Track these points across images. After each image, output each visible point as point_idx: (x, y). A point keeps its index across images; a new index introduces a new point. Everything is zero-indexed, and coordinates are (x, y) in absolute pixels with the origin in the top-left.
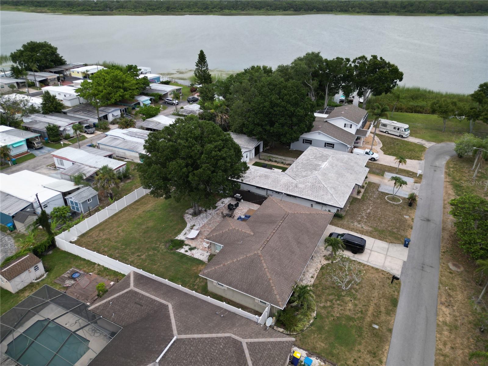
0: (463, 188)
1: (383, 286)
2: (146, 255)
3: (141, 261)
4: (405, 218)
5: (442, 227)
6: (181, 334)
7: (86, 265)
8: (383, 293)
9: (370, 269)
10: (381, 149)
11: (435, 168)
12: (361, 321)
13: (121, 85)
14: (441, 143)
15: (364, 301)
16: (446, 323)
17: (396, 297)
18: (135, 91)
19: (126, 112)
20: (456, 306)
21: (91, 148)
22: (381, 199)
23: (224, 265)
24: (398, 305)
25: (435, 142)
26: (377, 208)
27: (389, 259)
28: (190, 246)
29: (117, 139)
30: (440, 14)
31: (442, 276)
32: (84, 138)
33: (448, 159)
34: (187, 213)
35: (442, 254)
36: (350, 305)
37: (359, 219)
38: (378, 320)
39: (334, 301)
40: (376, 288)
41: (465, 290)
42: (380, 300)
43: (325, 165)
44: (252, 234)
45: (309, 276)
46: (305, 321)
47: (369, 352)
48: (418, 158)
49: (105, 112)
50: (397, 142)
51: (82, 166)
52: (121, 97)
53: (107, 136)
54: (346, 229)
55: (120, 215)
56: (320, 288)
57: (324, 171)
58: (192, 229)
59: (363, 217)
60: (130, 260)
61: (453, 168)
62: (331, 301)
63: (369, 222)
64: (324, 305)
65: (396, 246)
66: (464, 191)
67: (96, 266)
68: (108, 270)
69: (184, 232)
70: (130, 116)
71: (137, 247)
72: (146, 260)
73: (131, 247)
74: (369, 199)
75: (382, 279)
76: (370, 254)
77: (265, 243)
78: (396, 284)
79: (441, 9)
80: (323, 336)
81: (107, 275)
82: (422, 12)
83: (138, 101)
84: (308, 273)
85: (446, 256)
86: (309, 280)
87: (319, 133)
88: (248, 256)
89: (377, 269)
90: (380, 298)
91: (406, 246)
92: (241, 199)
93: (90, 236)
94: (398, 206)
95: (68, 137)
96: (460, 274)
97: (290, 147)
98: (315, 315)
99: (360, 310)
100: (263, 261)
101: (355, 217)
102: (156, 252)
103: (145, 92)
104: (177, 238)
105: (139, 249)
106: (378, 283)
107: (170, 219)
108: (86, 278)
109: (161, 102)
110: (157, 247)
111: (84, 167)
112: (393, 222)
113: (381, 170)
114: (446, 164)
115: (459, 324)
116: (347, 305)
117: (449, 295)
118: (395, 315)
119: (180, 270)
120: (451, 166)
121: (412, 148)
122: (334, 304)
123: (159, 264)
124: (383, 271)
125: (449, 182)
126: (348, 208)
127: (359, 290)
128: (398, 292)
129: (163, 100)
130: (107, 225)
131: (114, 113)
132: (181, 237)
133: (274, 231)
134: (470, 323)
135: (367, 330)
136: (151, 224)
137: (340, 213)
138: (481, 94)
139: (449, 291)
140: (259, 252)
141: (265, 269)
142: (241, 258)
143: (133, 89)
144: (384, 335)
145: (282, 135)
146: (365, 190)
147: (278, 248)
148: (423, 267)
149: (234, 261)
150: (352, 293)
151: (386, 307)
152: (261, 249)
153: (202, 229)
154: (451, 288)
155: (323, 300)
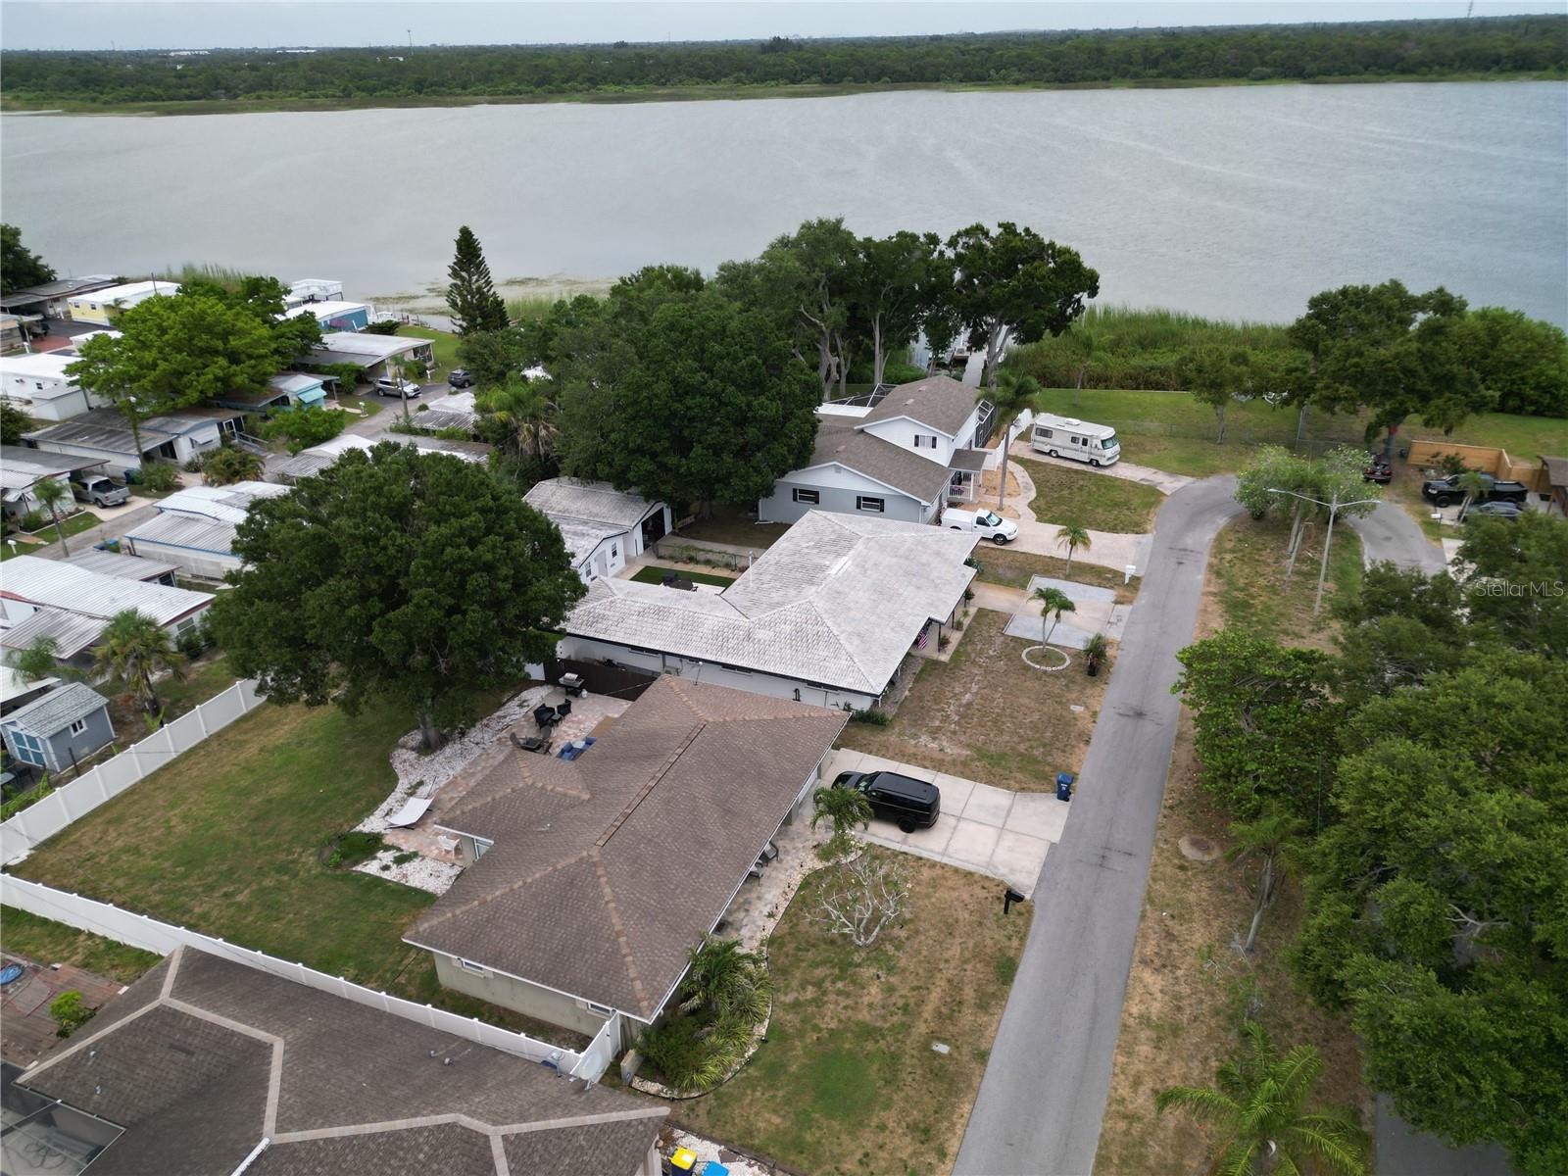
0: (1253, 610)
1: (981, 923)
2: (252, 892)
3: (232, 910)
4: (1073, 713)
5: (1176, 733)
6: (288, 1131)
7: (47, 940)
8: (976, 945)
9: (947, 875)
10: (1030, 505)
11: (1181, 555)
12: (900, 1037)
13: (220, 345)
14: (1208, 477)
15: (917, 974)
16: (1149, 1019)
17: (1012, 953)
18: (267, 361)
19: (239, 428)
20: (1184, 966)
21: (105, 555)
22: (1010, 659)
23: (483, 903)
24: (1017, 979)
25: (1192, 476)
26: (994, 687)
27: (1008, 840)
28: (399, 849)
29: (193, 519)
30: (1261, 79)
31: (1154, 880)
32: (92, 521)
33: (1221, 527)
34: (404, 746)
35: (1166, 812)
36: (874, 990)
37: (937, 723)
38: (950, 1028)
39: (827, 984)
40: (956, 933)
41: (1217, 916)
42: (966, 967)
43: (840, 566)
44: (586, 796)
45: (761, 912)
46: (728, 1053)
47: (912, 1128)
48: (1137, 528)
49: (166, 432)
50: (1081, 482)
51: (65, 616)
52: (219, 384)
53: (161, 510)
54: (892, 758)
55: (182, 767)
56: (790, 948)
57: (837, 585)
58: (411, 795)
59: (948, 716)
60: (197, 910)
61: (1234, 552)
62: (818, 984)
63: (965, 733)
64: (796, 998)
65: (1033, 801)
66: (1254, 619)
67: (82, 938)
68: (119, 951)
69: (384, 806)
70: (253, 441)
71: (224, 868)
72: (249, 907)
73: (208, 869)
74: (974, 663)
75: (980, 903)
76: (955, 828)
77: (618, 824)
78: (1020, 914)
79: (1264, 64)
80: (780, 1094)
81: (114, 967)
82: (1207, 76)
83: (281, 391)
84: (760, 905)
85: (1175, 817)
86: (761, 923)
87: (838, 469)
88: (559, 867)
89: (969, 874)
90: (965, 962)
91: (1064, 796)
92: (581, 688)
93: (73, 843)
94: (1057, 677)
95: (33, 524)
96: (1208, 870)
97: (758, 516)
98: (764, 1031)
99: (901, 1002)
100: (603, 880)
101: (924, 719)
102: (286, 878)
103: (310, 361)
104: (360, 828)
105: (231, 871)
106: (967, 916)
107: (347, 768)
108: (37, 982)
109: (364, 391)
110: (292, 862)
111: (70, 619)
112: (1034, 727)
113: (1021, 569)
114: (1215, 540)
115: (1185, 1021)
116: (865, 991)
117: (1169, 936)
118: (1003, 1008)
119: (356, 930)
120: (1229, 545)
121: (1121, 497)
122: (825, 993)
123: (291, 916)
124: (987, 877)
125: (1214, 594)
126: (907, 693)
127: (908, 944)
128: (1023, 939)
129: (371, 383)
130: (135, 802)
131: (198, 436)
132: (373, 824)
133: (652, 784)
134: (1217, 1013)
135: (915, 1061)
136: (280, 789)
137: (879, 711)
138: (1313, 326)
139: (1170, 923)
140: (595, 852)
141: (607, 903)
142: (538, 875)
143: (264, 357)
144: (962, 1073)
145: (718, 480)
146: (965, 636)
147: (658, 836)
148: (1103, 857)
149: (516, 886)
150: (886, 953)
151: (979, 985)
152: (601, 843)
153: (446, 793)
154: (1176, 913)
155: (795, 983)
